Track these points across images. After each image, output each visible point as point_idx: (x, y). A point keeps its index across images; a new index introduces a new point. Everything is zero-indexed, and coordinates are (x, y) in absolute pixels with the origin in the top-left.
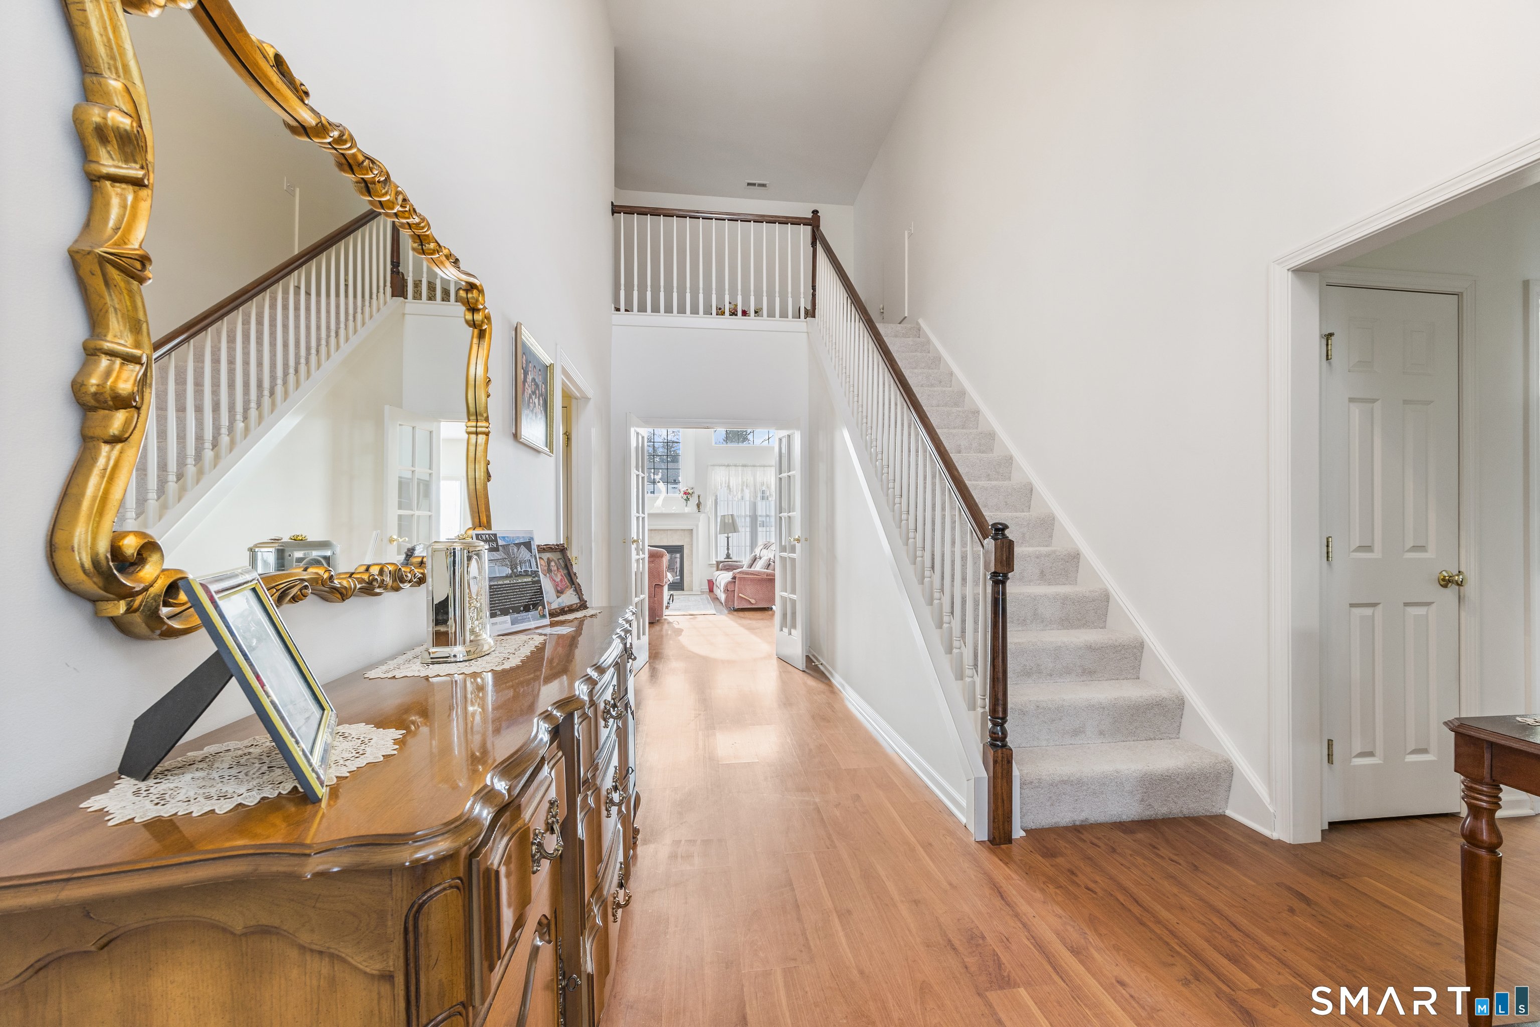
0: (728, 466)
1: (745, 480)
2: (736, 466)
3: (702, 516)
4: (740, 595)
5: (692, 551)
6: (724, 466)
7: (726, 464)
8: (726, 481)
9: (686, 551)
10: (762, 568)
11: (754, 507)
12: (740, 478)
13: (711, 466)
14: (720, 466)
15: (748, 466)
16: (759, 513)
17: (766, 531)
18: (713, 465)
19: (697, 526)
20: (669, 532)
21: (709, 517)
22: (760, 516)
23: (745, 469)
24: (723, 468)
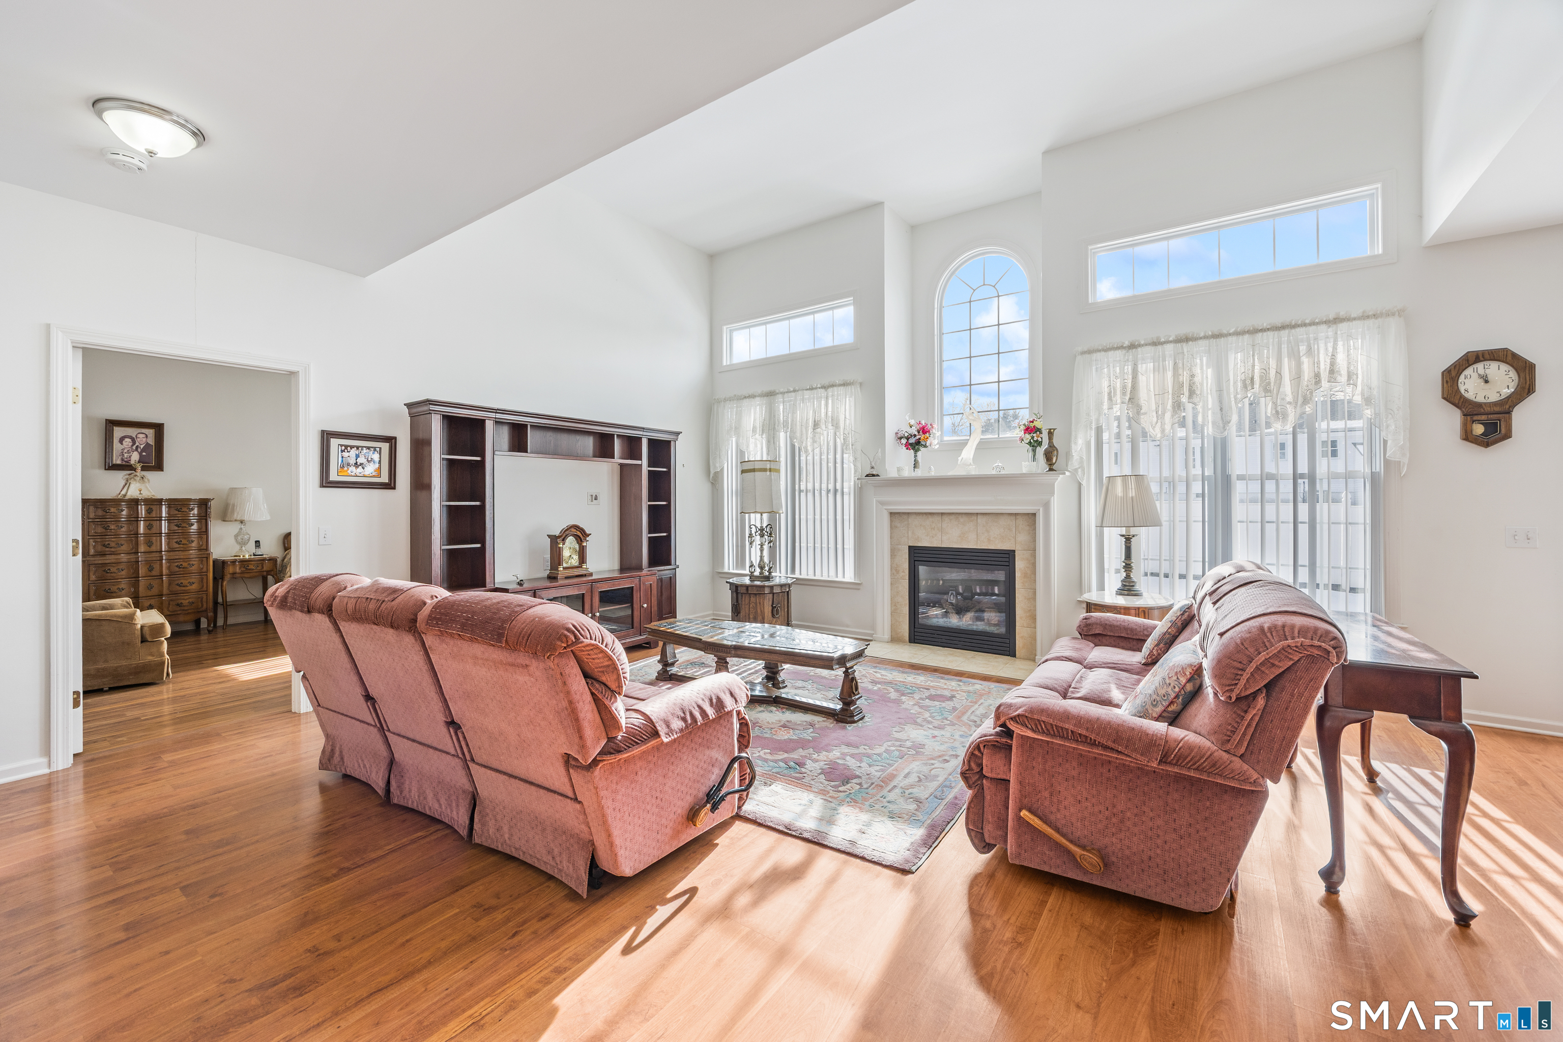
0: (1133, 346)
1: (1185, 378)
2: (1155, 343)
3: (1060, 481)
4: (1024, 813)
5: (1034, 565)
6: (1121, 347)
7: (1127, 343)
8: (1124, 387)
9: (1020, 565)
10: (1143, 714)
11: (1222, 449)
12: (1170, 374)
13: (1083, 353)
14: (1106, 350)
15: (1195, 339)
16: (1237, 467)
17: (1263, 522)
18: (1090, 352)
19: (1047, 506)
20: (981, 520)
21: (1080, 485)
22: (1241, 478)
23: (1186, 347)
24: (1119, 354)
